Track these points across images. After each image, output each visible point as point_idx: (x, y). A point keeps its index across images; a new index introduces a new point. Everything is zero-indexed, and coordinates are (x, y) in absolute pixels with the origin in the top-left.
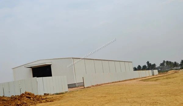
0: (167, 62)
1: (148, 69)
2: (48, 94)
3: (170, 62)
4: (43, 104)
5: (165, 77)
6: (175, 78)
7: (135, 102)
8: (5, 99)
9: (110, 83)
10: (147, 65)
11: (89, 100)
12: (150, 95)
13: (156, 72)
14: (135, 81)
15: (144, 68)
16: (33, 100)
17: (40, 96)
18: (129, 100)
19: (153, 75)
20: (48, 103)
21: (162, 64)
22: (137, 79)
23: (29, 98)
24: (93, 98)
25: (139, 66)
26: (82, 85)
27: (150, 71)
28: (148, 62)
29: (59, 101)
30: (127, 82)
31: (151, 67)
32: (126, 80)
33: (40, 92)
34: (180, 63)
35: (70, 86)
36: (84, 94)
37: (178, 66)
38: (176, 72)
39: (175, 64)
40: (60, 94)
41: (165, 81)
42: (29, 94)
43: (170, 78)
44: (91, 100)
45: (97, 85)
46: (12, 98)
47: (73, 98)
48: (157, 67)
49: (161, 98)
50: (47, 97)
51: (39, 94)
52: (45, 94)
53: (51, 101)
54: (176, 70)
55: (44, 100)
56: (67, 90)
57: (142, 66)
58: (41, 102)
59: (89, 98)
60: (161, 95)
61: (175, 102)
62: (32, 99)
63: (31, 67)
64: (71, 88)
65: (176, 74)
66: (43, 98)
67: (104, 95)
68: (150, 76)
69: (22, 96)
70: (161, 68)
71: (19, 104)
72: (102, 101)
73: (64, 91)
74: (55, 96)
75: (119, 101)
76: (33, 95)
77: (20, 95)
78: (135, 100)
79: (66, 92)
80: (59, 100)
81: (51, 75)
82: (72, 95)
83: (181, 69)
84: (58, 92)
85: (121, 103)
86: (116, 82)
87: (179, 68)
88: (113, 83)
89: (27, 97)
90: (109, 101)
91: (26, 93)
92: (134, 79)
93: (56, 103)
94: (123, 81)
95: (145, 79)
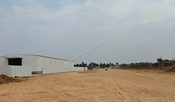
0: (93, 63)
1: (82, 67)
2: (18, 77)
3: (95, 63)
4: (14, 83)
5: (91, 72)
6: (96, 73)
7: (72, 85)
9: (59, 73)
10: (82, 64)
11: (44, 82)
12: (81, 82)
13: (86, 68)
14: (74, 73)
15: (80, 66)
16: (7, 80)
17: (12, 78)
18: (69, 84)
19: (85, 70)
20: (17, 82)
21: (90, 64)
23: (4, 78)
24: (47, 81)
25: (78, 64)
26: (41, 73)
27: (83, 67)
28: (83, 63)
30: (70, 73)
31: (84, 65)
32: (69, 72)
33: (13, 76)
34: (99, 65)
35: (33, 73)
36: (41, 79)
38: (97, 69)
39: (97, 65)
40: (26, 77)
41: (91, 74)
42: (4, 76)
43: (93, 72)
45: (51, 74)
47: (34, 81)
49: (87, 84)
50: (17, 79)
51: (12, 76)
52: (15, 77)
53: (19, 82)
54: (98, 68)
55: (15, 81)
56: (31, 75)
57: (79, 65)
58: (12, 82)
59: (45, 81)
60: (88, 82)
61: (95, 86)
62: (6, 79)
63: (8, 58)
64: (33, 74)
65: (97, 71)
66: (14, 79)
67: (54, 80)
68: (83, 71)
70: (89, 67)
72: (52, 84)
73: (29, 76)
74: (22, 78)
76: (7, 76)
79: (30, 77)
80: (25, 81)
82: (33, 78)
83: (100, 68)
84: (25, 76)
85: (64, 85)
86: (63, 73)
87: (99, 67)
88: (61, 73)
89: (3, 78)
90: (57, 84)
91: (2, 75)
92: (74, 72)
93: (23, 83)
94: (67, 72)
95: (80, 72)
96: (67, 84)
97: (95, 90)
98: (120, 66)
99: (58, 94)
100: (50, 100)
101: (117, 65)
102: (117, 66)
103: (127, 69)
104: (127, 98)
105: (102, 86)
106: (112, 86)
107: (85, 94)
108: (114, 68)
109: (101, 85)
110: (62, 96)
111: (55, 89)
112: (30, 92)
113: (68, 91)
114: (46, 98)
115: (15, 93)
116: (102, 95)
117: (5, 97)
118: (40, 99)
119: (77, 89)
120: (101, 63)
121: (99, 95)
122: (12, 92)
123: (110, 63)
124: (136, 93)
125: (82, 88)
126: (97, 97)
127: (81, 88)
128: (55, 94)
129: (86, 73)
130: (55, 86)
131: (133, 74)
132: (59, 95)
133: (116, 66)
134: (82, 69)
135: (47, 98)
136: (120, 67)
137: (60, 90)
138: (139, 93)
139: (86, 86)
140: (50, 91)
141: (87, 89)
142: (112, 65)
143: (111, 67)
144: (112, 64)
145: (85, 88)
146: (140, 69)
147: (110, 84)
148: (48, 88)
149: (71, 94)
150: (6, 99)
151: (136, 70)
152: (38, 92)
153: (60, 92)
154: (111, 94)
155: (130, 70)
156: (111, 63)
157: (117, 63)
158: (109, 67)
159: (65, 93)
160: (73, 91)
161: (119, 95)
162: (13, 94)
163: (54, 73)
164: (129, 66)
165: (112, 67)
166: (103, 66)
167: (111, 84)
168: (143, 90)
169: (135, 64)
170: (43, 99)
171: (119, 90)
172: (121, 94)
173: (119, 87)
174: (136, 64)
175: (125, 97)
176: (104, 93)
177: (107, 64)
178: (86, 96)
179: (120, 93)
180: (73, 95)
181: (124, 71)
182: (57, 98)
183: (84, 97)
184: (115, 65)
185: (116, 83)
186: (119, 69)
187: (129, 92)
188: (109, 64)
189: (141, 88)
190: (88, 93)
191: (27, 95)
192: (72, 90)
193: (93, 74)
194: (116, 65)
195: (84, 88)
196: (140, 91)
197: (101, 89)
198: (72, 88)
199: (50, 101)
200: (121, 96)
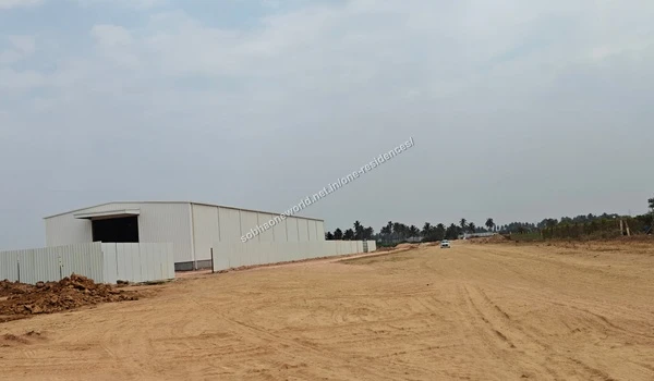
0: (397, 224)
1: (356, 239)
2: (126, 283)
4: (115, 304)
5: (388, 257)
6: (410, 261)
7: (321, 307)
8: (21, 288)
9: (272, 265)
10: (354, 230)
11: (220, 300)
12: (354, 294)
13: (372, 245)
14: (325, 262)
15: (349, 236)
16: (91, 295)
17: (108, 286)
18: (309, 302)
19: (366, 251)
20: (125, 302)
21: (386, 230)
22: (331, 258)
23: (81, 288)
24: (229, 296)
25: (338, 230)
26: (209, 265)
27: (360, 242)
28: (357, 224)
29: (152, 300)
30: (310, 263)
31: (361, 233)
32: (306, 260)
33: (110, 279)
34: (421, 230)
35: (179, 267)
36: (210, 287)
37: (418, 236)
38: (412, 248)
39: (413, 231)
40: (154, 284)
41: (389, 265)
42: (80, 280)
43: (399, 259)
44: (226, 299)
45: (244, 268)
46: (38, 287)
47: (185, 295)
48: (375, 234)
49: (377, 302)
50: (124, 289)
51: (106, 281)
52: (119, 282)
53: (132, 299)
54: (414, 242)
55: (117, 296)
56: (172, 274)
57: (343, 231)
58: (109, 300)
59: (221, 296)
60: (378, 294)
61: (404, 310)
62: (87, 291)
63: (90, 218)
64: (181, 271)
65: (413, 252)
66: (113, 290)
67: (255, 291)
68: (358, 254)
69: (63, 283)
70: (383, 238)
71: (54, 301)
72: (250, 303)
73: (164, 278)
74: (143, 287)
75: (288, 305)
76: (91, 282)
77: (58, 281)
78: (323, 303)
79: (170, 281)
80: (152, 296)
81: (137, 240)
82: (182, 287)
83: (424, 241)
84: (151, 280)
85: (291, 307)
86: (285, 263)
87: (420, 239)
88: (277, 264)
89: (76, 287)
90: (267, 303)
91: (73, 277)
92: (325, 258)
93: (144, 304)
94: (301, 261)
95: (348, 260)
96: (302, 303)
97: (406, 325)
98: (501, 233)
99: (270, 341)
100: (244, 362)
101: (490, 230)
102: (488, 234)
103: (529, 241)
104: (527, 352)
105: (433, 308)
106: (470, 308)
107: (368, 341)
108: (480, 240)
109: (429, 306)
110: (286, 346)
111: (259, 324)
112: (170, 336)
113: (307, 330)
114: (227, 356)
115: (121, 340)
116: (431, 342)
117: (85, 354)
118: (207, 360)
119: (340, 321)
120: (428, 225)
121: (422, 341)
122: (108, 335)
123: (463, 221)
124: (565, 331)
125: (357, 319)
126: (414, 348)
127: (351, 319)
128: (258, 342)
129: (371, 260)
130: (259, 312)
131: (554, 262)
132: (275, 345)
133: (485, 231)
134: (355, 247)
135: (233, 355)
136: (501, 237)
137: (276, 327)
138: (577, 334)
139: (371, 308)
140: (240, 329)
141: (376, 319)
142: (471, 228)
143: (466, 235)
144: (471, 224)
145: (369, 318)
146: (579, 240)
147: (463, 303)
148: (233, 319)
149: (315, 342)
150: (90, 361)
151: (562, 244)
152: (197, 334)
153: (277, 332)
154: (467, 336)
155: (541, 245)
156: (467, 223)
157: (490, 223)
158: (460, 236)
159: (295, 336)
160: (325, 327)
161: (498, 341)
162: (113, 342)
163: (254, 267)
164: (538, 229)
165: (469, 235)
166: (434, 235)
167: (468, 301)
168: (591, 321)
169: (559, 221)
170: (219, 361)
171: (499, 324)
172: (504, 338)
173: (496, 312)
174: (566, 220)
175: (520, 348)
176: (438, 336)
177: (449, 226)
178: (373, 347)
179: (499, 334)
180: (323, 342)
181: (518, 252)
182: (265, 353)
183: (366, 350)
184: (482, 230)
185: (486, 298)
186: (497, 243)
187: (535, 330)
188: (458, 224)
189: (584, 313)
190: (379, 335)
191: (161, 347)
192: (322, 324)
193: (398, 264)
194: (486, 227)
195: (366, 318)
196: (580, 326)
197: (428, 320)
198: (322, 319)
199: (241, 365)
200: (503, 345)
